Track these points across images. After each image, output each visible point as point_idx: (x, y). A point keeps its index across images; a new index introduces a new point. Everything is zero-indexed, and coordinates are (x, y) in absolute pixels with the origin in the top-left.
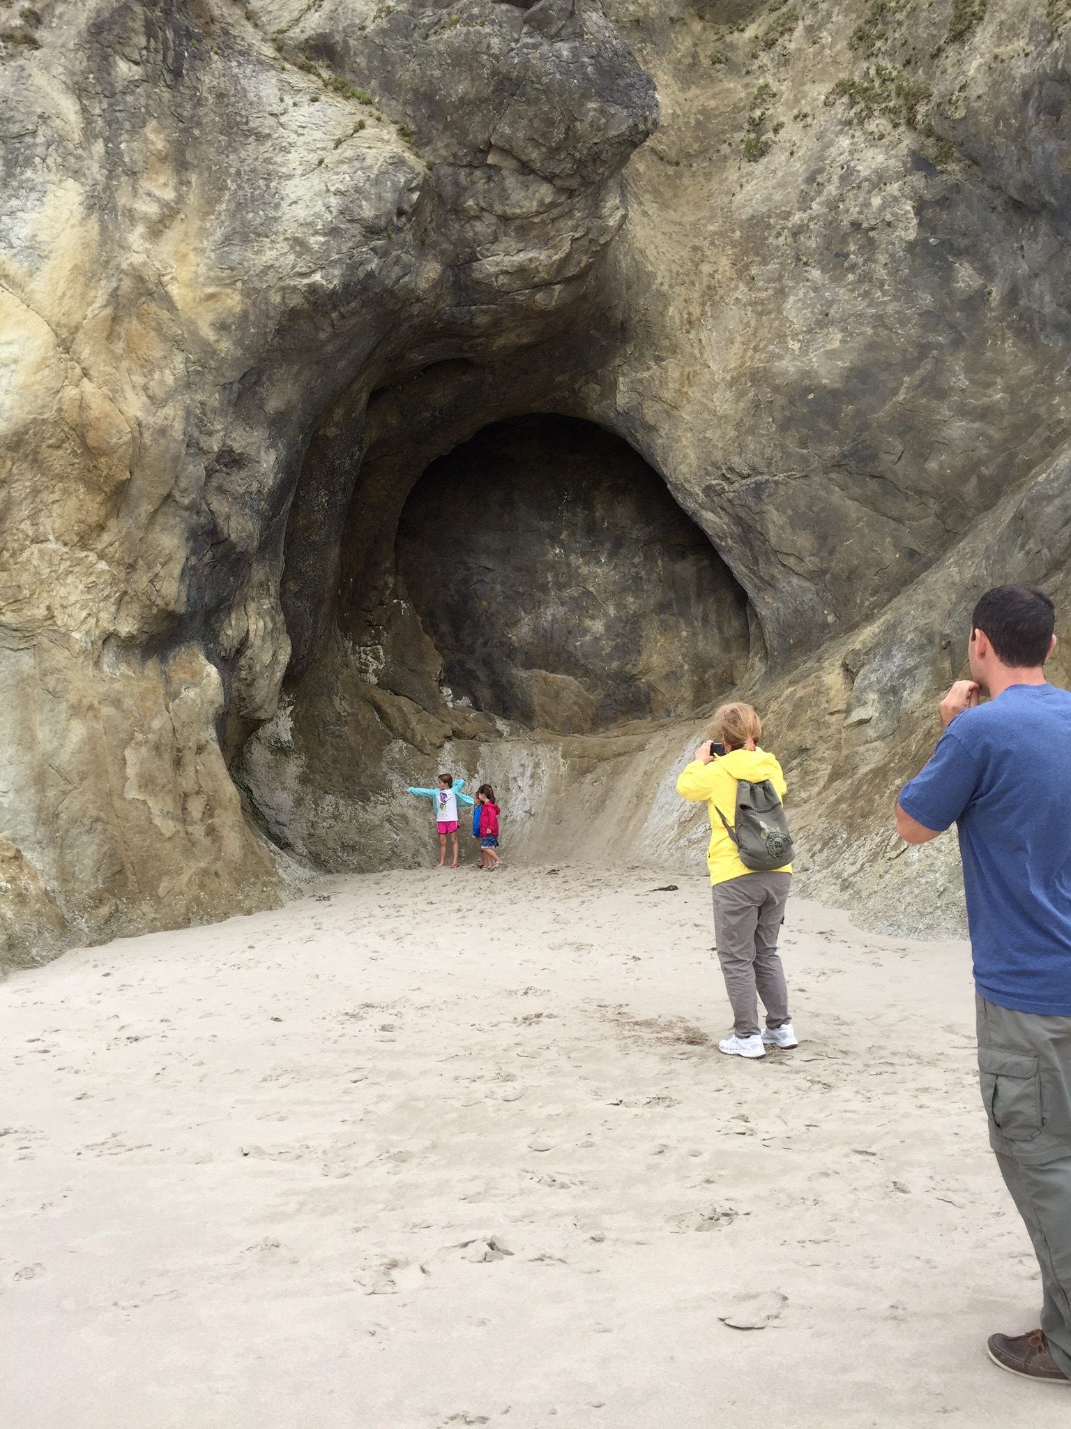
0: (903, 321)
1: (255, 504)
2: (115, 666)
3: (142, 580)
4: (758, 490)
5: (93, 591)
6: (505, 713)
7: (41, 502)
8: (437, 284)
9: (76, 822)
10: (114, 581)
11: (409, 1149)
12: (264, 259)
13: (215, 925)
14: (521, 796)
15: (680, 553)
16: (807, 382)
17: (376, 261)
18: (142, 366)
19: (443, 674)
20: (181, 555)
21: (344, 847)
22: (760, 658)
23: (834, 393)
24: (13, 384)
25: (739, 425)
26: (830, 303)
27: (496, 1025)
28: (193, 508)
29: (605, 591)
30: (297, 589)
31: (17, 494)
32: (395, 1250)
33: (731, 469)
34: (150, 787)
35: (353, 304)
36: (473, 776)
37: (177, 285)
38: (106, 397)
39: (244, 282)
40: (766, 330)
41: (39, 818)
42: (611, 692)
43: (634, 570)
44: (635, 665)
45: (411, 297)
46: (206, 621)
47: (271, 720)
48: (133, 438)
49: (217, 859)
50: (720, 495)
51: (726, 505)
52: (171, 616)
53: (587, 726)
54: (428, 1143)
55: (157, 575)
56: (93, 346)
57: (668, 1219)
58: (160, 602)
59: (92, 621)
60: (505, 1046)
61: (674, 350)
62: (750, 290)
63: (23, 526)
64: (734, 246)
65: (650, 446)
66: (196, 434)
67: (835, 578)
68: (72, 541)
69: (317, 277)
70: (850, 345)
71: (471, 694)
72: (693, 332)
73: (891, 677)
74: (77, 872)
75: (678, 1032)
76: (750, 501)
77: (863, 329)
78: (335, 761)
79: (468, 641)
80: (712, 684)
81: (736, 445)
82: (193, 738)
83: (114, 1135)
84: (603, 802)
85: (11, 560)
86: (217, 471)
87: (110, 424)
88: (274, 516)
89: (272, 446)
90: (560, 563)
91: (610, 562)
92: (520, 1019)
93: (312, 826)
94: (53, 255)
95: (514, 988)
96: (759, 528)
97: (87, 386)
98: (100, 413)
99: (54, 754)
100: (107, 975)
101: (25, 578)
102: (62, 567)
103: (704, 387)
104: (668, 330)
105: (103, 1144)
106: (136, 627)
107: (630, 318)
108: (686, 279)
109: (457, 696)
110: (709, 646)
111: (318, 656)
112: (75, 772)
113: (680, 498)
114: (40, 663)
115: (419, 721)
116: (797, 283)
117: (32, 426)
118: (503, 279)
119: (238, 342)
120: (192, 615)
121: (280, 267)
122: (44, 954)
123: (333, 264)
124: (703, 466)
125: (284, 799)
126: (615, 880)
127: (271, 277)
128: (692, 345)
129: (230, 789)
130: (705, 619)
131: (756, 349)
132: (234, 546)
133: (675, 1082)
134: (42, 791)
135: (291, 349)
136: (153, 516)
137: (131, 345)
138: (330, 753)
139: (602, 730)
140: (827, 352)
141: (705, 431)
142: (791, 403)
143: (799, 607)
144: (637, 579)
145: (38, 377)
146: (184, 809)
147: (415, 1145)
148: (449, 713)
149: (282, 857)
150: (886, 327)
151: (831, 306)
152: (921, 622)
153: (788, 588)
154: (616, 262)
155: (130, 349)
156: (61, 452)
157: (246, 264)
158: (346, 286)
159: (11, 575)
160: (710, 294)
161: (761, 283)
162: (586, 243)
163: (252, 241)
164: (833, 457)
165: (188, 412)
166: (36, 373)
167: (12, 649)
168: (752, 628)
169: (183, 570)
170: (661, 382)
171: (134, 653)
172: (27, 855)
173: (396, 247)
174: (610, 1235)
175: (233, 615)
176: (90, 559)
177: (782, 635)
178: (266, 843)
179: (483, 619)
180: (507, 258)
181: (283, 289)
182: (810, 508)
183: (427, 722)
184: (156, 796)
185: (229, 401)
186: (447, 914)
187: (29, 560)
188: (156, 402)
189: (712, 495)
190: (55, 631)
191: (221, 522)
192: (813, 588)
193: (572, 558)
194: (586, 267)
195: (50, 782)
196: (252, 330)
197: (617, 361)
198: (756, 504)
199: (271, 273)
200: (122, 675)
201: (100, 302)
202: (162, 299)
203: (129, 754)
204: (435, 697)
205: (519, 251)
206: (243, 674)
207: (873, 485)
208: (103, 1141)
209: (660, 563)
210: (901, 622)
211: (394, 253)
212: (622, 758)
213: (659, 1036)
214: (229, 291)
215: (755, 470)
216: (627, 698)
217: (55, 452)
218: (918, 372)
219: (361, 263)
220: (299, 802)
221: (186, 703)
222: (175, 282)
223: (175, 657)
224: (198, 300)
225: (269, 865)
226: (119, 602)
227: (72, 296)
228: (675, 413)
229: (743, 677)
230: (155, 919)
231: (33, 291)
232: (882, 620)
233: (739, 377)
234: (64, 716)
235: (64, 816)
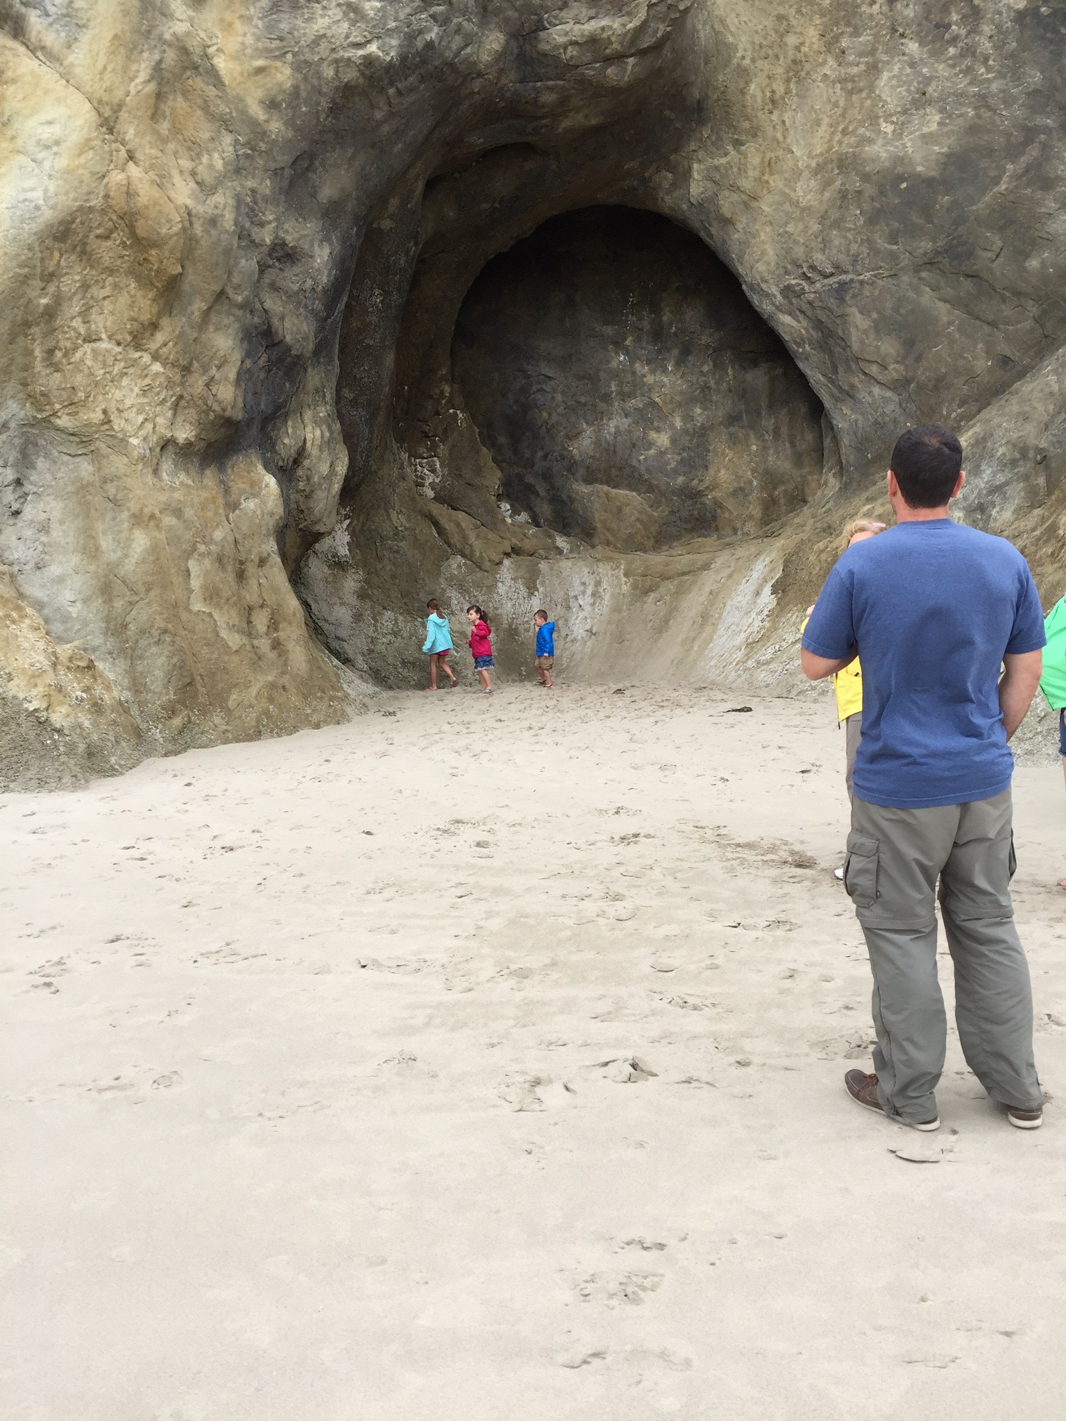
0: (1008, 101)
1: (309, 303)
2: (174, 474)
3: (197, 384)
4: (843, 288)
5: (149, 394)
6: (565, 529)
7: (92, 297)
8: (500, 56)
9: (145, 633)
10: (170, 384)
11: (528, 965)
12: (316, 27)
13: (285, 738)
14: (582, 615)
15: (752, 361)
16: (899, 169)
17: (436, 29)
18: (189, 149)
19: (501, 488)
20: (236, 357)
21: (404, 663)
22: (834, 474)
23: (929, 182)
24: (56, 168)
25: (823, 218)
26: (928, 80)
27: (593, 844)
28: (246, 306)
29: (671, 402)
30: (352, 396)
31: (67, 289)
32: (536, 1068)
33: (813, 268)
34: (215, 600)
35: (411, 79)
36: (533, 594)
37: (223, 57)
38: (153, 182)
39: (294, 54)
40: (856, 111)
41: (108, 629)
42: (675, 509)
43: (703, 378)
44: (702, 481)
45: (472, 71)
46: (263, 429)
47: (330, 533)
48: (184, 229)
49: (284, 673)
50: (799, 296)
51: (805, 307)
52: (228, 422)
53: (651, 543)
54: (548, 961)
55: (213, 378)
56: (137, 126)
57: (813, 1045)
58: (216, 407)
59: (149, 426)
60: (606, 866)
61: (755, 133)
62: (839, 65)
63: (74, 324)
64: (823, 15)
65: (724, 242)
66: (248, 225)
67: (921, 388)
68: (125, 340)
69: (373, 48)
70: (949, 128)
71: (530, 509)
72: (776, 113)
73: (979, 494)
74: (149, 683)
75: (783, 854)
76: (832, 303)
77: (964, 109)
78: (393, 577)
79: (527, 453)
80: (782, 501)
81: (819, 240)
82: (255, 550)
83: (228, 944)
84: (667, 622)
85: (64, 361)
86: (270, 266)
87: (160, 212)
88: (328, 317)
89: (326, 239)
90: (624, 371)
91: (678, 370)
92: (617, 838)
93: (372, 642)
94: (92, 24)
95: (604, 807)
96: (840, 333)
97: (134, 170)
98: (149, 200)
99: (119, 563)
100: (189, 785)
101: (79, 380)
102: (116, 368)
103: (786, 176)
104: (749, 110)
105: (217, 952)
106: (193, 433)
107: (707, 97)
108: (770, 52)
109: (515, 512)
110: (780, 461)
111: (374, 468)
112: (140, 583)
113: (755, 300)
114: (99, 469)
115: (478, 536)
116: (892, 57)
117: (78, 214)
118: (572, 52)
119: (289, 123)
120: (249, 422)
121: (333, 36)
122: (123, 763)
123: (390, 32)
124: (782, 265)
125: (343, 614)
126: (685, 701)
127: (324, 46)
128: (774, 127)
129: (292, 603)
130: (776, 431)
131: (844, 132)
132: (289, 349)
133: (790, 906)
134: (109, 601)
135: (345, 130)
136: (206, 314)
137: (177, 125)
138: (388, 568)
139: (665, 548)
140: (923, 136)
141: (786, 224)
142: (882, 193)
143: (880, 419)
144: (705, 388)
145: (82, 160)
146: (249, 622)
147: (535, 961)
148: (508, 528)
149: (345, 672)
150: (989, 108)
151: (929, 84)
152: (1014, 435)
153: (869, 399)
154: (695, 30)
155: (176, 130)
156: (110, 243)
157: (296, 33)
158: (403, 58)
159: (65, 376)
160: (797, 70)
161: (851, 58)
162: (665, 9)
163: (302, 7)
164: (925, 254)
165: (239, 201)
166: (79, 155)
167: (70, 455)
168: (827, 442)
169: (239, 373)
170: (739, 169)
171: (192, 461)
172: (100, 665)
173: (457, 14)
174: (756, 1060)
175: (290, 423)
176: (144, 360)
177: (860, 449)
178: (329, 657)
179: (543, 430)
180: (577, 27)
181: (336, 61)
182: (896, 310)
183: (485, 538)
184: (221, 609)
185: (281, 188)
186: (518, 732)
187: (82, 361)
188: (205, 189)
189: (791, 296)
190: (112, 436)
191: (275, 321)
192: (896, 398)
193: (637, 365)
194: (663, 36)
195: (115, 592)
196: (304, 109)
197: (693, 146)
198: (838, 307)
199: (324, 44)
200: (182, 483)
201: (142, 76)
202: (207, 73)
203: (192, 564)
204: (493, 512)
205: (591, 18)
206: (301, 485)
207: (967, 285)
208: (217, 949)
209: (730, 371)
210: (992, 435)
211: (455, 21)
212: (686, 577)
213: (765, 858)
214: (279, 64)
215: (839, 269)
216: (692, 515)
217: (104, 243)
218: (1022, 159)
219: (421, 32)
220: (358, 617)
221: (246, 514)
222: (222, 55)
223: (233, 467)
224: (246, 74)
225: (334, 680)
226: (175, 407)
227: (113, 70)
228: (754, 204)
229: (814, 494)
230: (227, 730)
231: (72, 65)
232: (970, 433)
233: (825, 163)
234: (126, 525)
235: (132, 627)
